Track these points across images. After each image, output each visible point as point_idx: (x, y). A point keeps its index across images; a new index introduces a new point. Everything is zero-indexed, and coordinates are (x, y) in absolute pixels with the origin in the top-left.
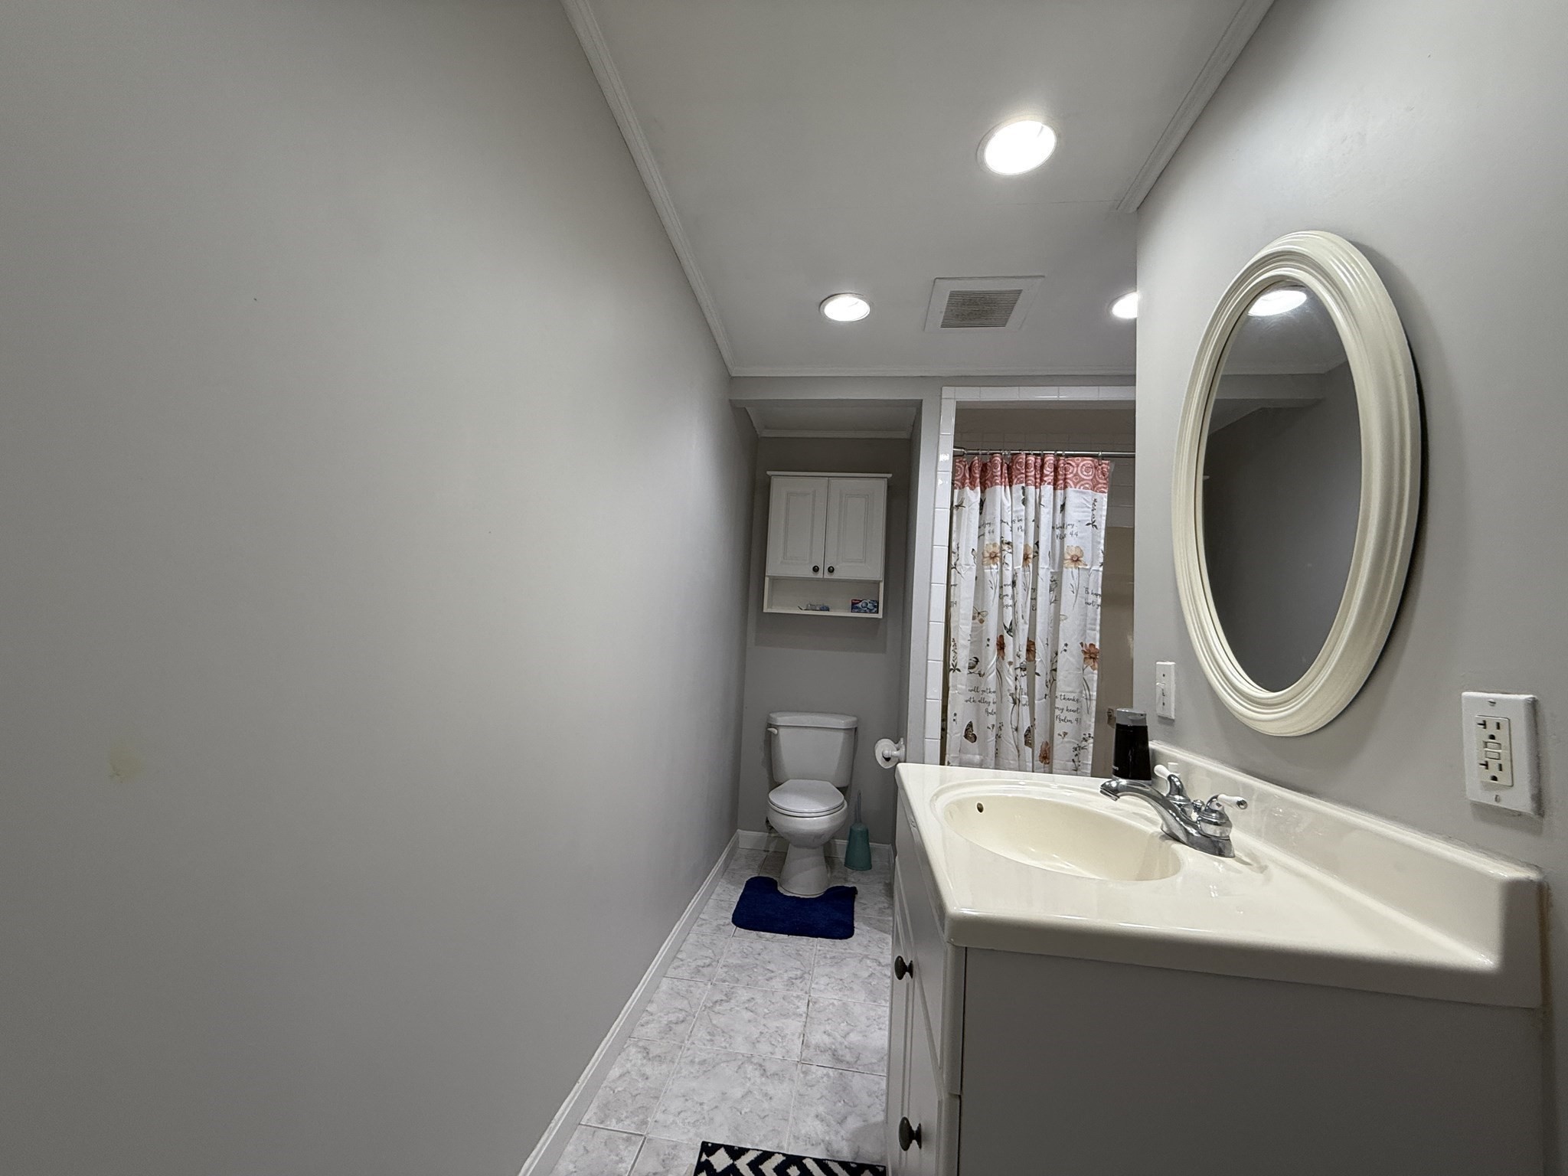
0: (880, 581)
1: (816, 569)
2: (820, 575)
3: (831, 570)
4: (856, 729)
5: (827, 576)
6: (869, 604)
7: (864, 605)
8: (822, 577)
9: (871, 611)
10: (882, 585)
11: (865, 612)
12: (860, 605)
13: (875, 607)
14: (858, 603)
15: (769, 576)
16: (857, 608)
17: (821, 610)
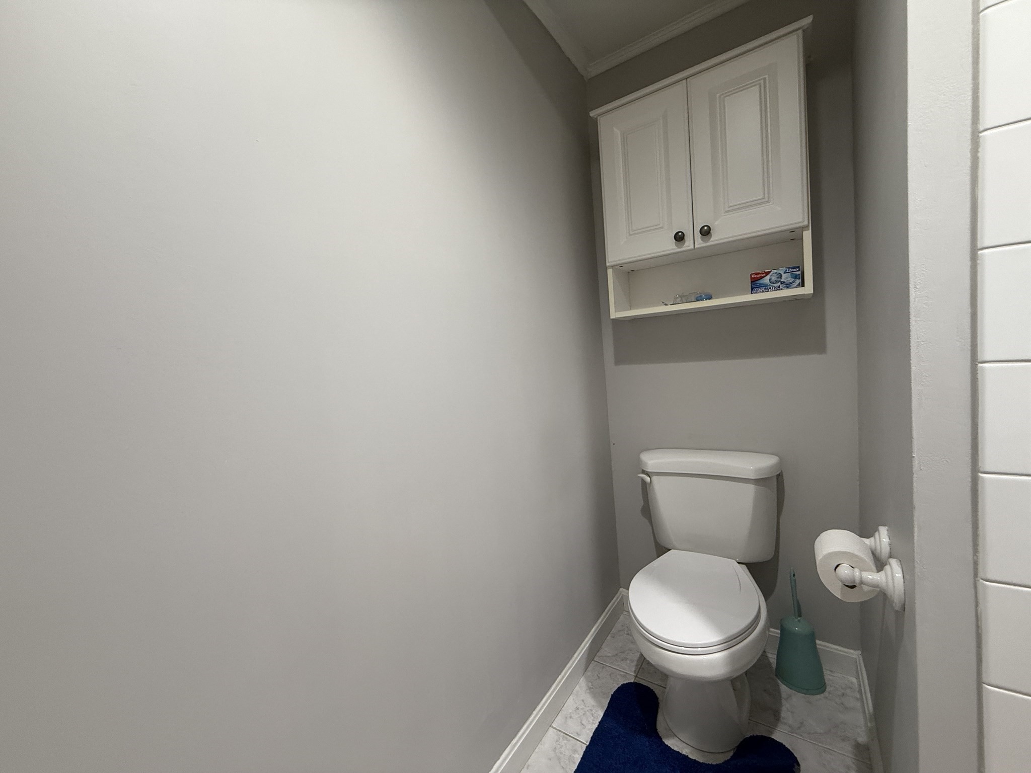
0: (804, 228)
1: (679, 238)
2: (688, 244)
3: (706, 232)
4: (779, 477)
5: (700, 243)
6: (784, 276)
7: (774, 279)
8: (692, 247)
9: (788, 285)
10: (807, 236)
11: (778, 289)
12: (766, 280)
13: (796, 277)
14: (762, 278)
15: (612, 267)
16: (761, 286)
17: (698, 299)
